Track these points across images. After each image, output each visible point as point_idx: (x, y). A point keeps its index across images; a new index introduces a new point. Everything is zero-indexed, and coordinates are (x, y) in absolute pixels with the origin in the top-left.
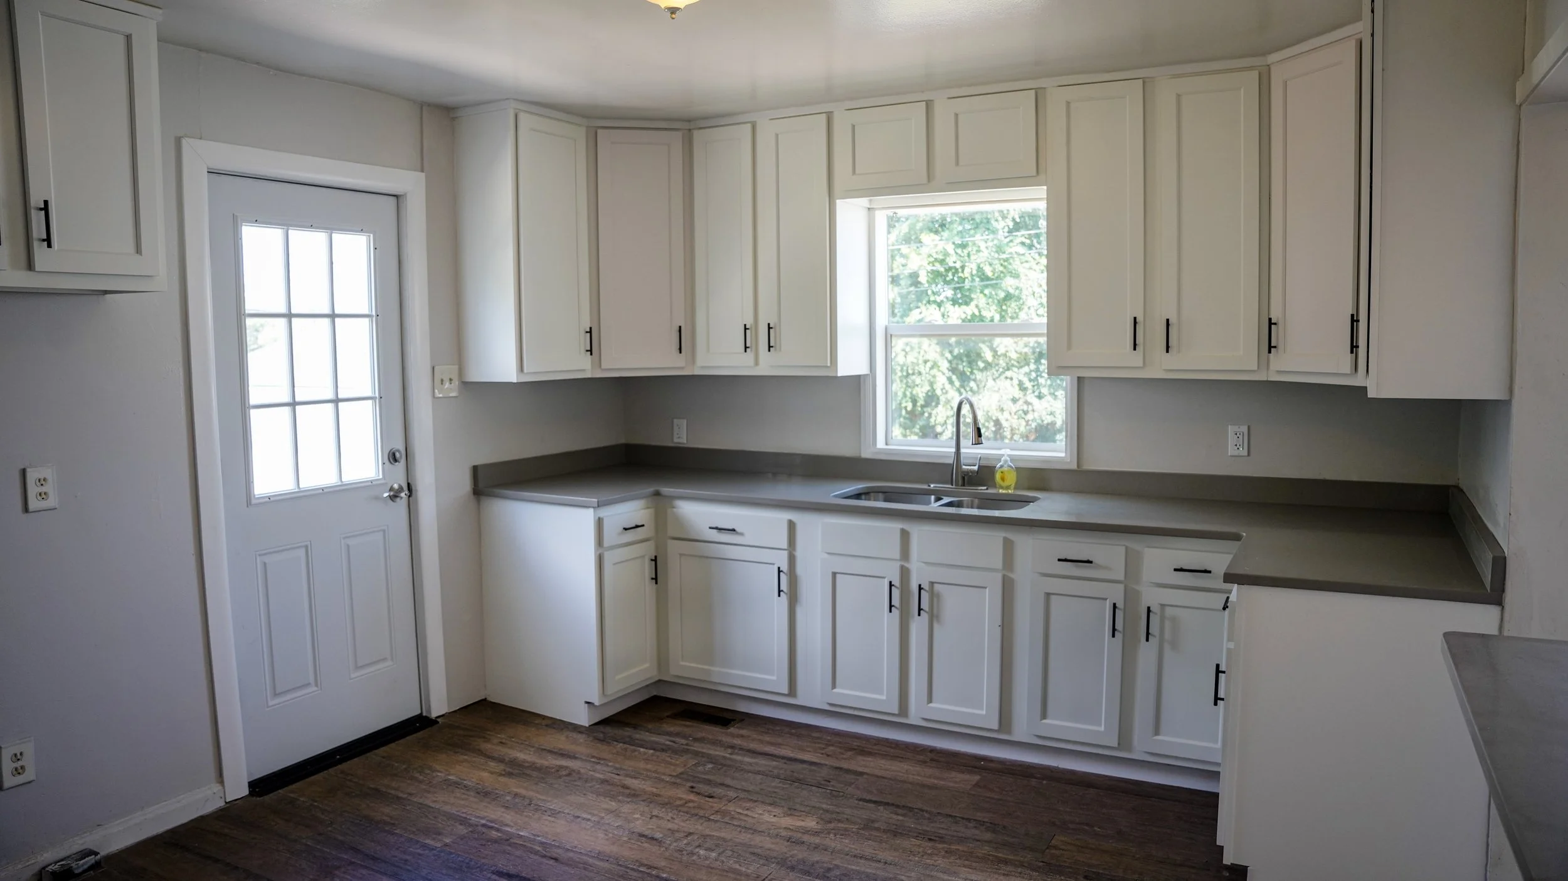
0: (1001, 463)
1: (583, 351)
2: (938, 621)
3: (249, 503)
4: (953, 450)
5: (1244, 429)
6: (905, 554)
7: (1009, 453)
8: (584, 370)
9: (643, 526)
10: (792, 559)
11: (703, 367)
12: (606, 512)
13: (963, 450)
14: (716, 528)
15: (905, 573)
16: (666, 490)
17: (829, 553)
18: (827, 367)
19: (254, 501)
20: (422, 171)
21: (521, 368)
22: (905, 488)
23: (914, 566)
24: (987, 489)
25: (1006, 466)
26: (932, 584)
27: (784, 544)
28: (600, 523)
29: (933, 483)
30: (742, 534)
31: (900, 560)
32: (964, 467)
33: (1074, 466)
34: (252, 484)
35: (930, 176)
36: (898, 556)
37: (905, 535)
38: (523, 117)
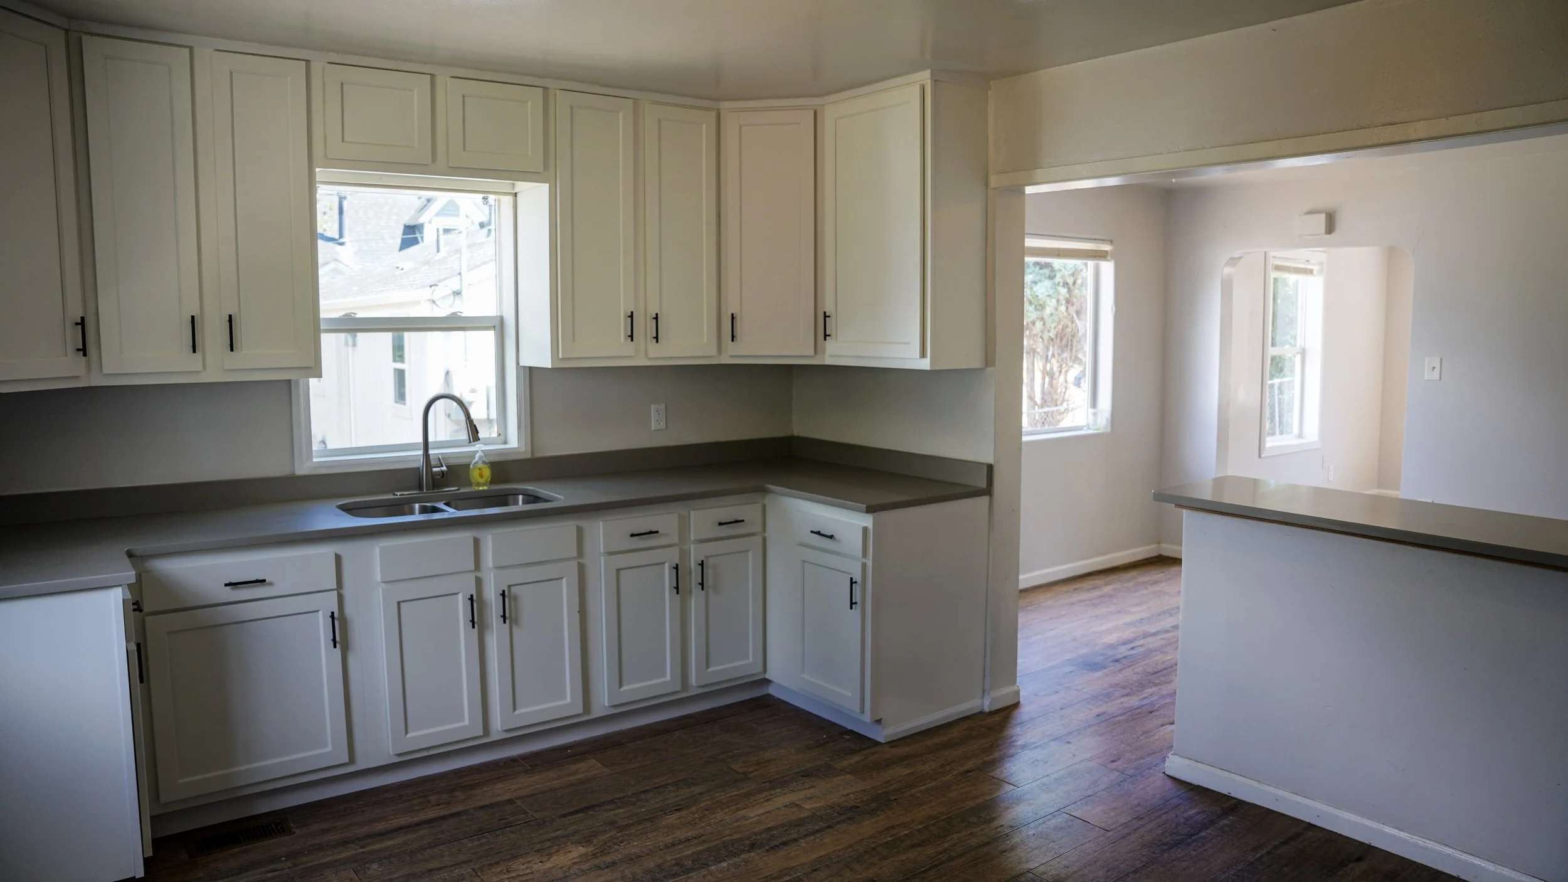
0: (475, 460)
4: (421, 452)
5: (663, 406)
6: (478, 563)
7: (483, 449)
10: (341, 598)
13: (431, 452)
14: (234, 584)
15: (478, 583)
22: (366, 501)
23: (489, 573)
24: (458, 490)
25: (480, 462)
26: (510, 587)
29: (398, 491)
30: (271, 584)
31: (475, 571)
32: (434, 469)
33: (529, 456)
36: (472, 567)
37: (476, 543)
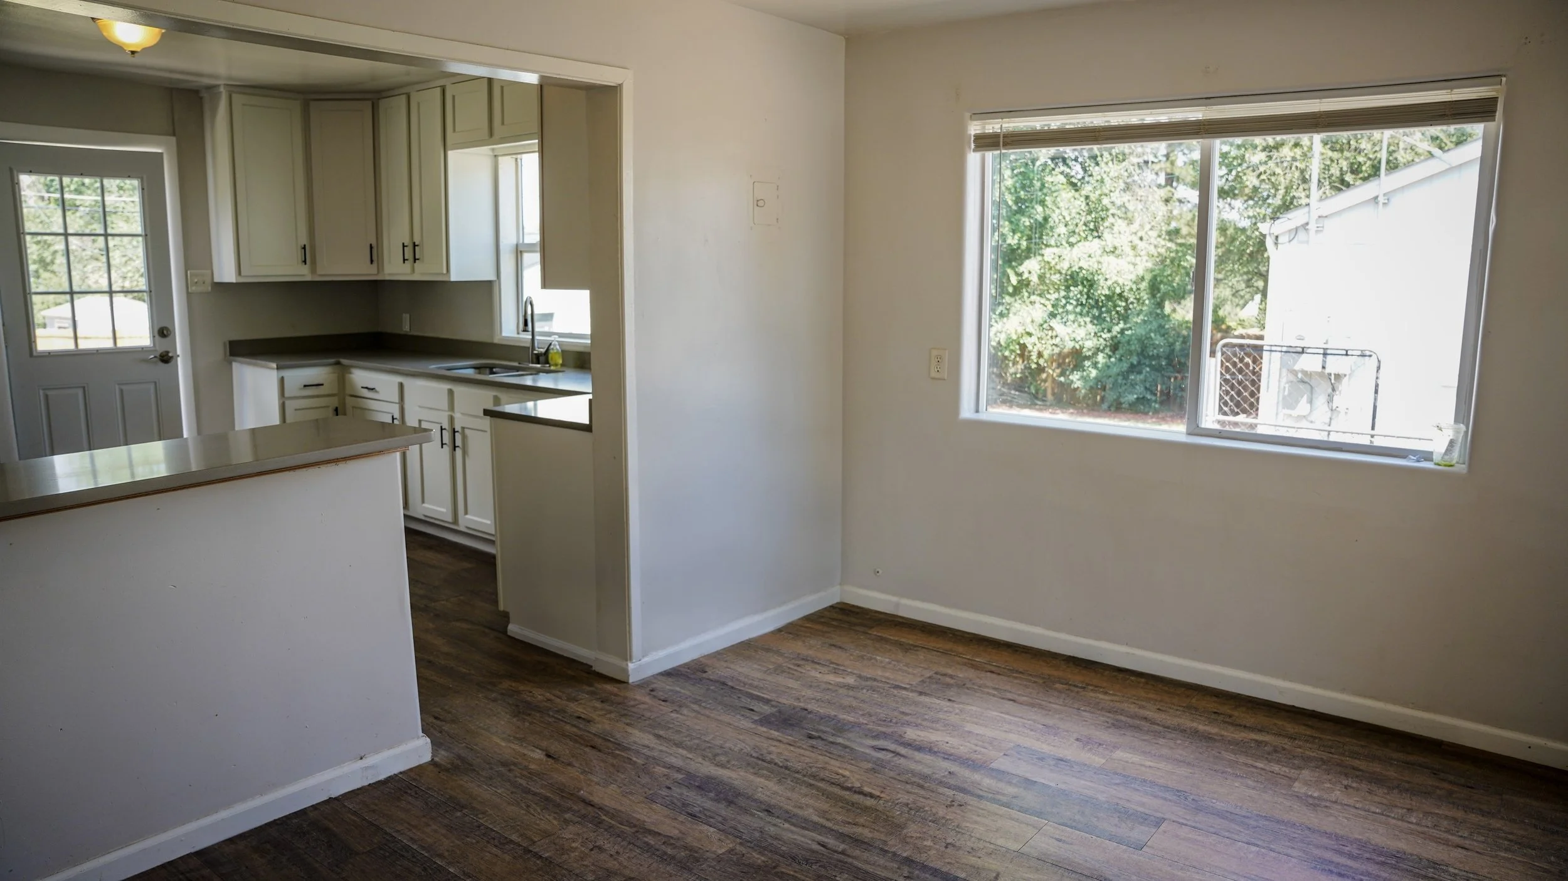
1: (300, 261)
2: (468, 455)
3: (31, 355)
6: (452, 407)
8: (303, 275)
9: (322, 385)
11: (390, 274)
12: (289, 374)
14: (366, 388)
15: (452, 419)
16: (345, 361)
17: (420, 407)
18: (443, 274)
19: (35, 354)
20: (174, 134)
21: (239, 272)
23: (457, 416)
24: (546, 366)
25: (554, 349)
26: (463, 428)
27: (397, 399)
28: (282, 381)
30: (377, 392)
31: (449, 411)
32: (537, 350)
34: (33, 344)
35: (491, 134)
36: (447, 408)
37: (451, 393)
38: (234, 96)
